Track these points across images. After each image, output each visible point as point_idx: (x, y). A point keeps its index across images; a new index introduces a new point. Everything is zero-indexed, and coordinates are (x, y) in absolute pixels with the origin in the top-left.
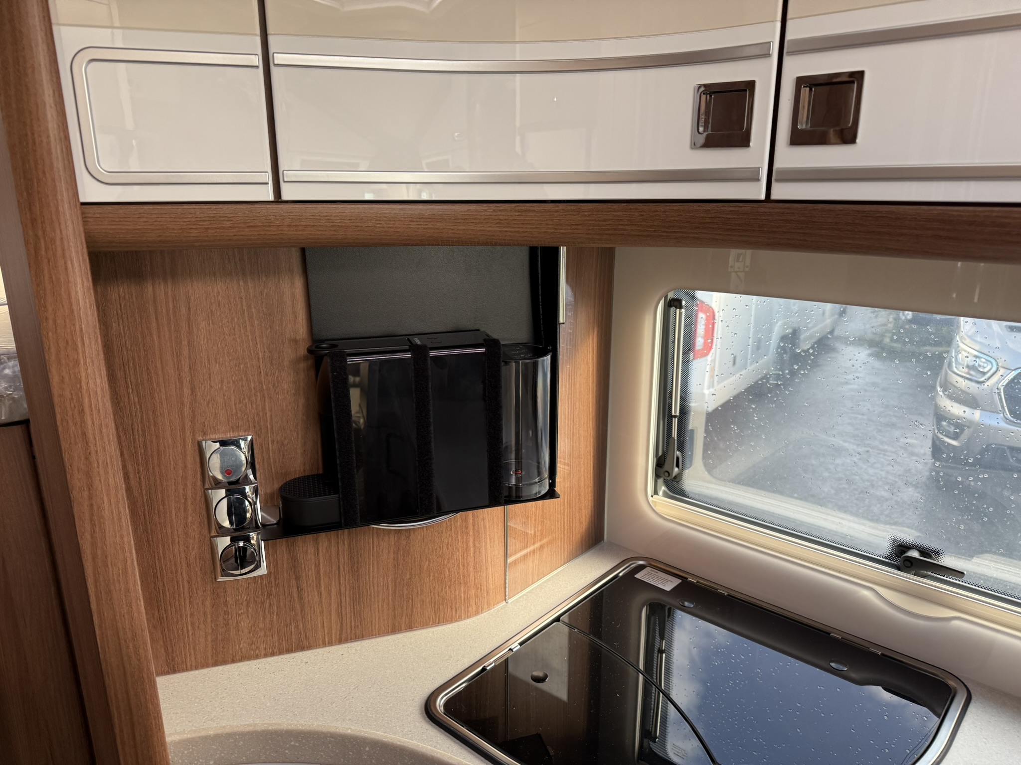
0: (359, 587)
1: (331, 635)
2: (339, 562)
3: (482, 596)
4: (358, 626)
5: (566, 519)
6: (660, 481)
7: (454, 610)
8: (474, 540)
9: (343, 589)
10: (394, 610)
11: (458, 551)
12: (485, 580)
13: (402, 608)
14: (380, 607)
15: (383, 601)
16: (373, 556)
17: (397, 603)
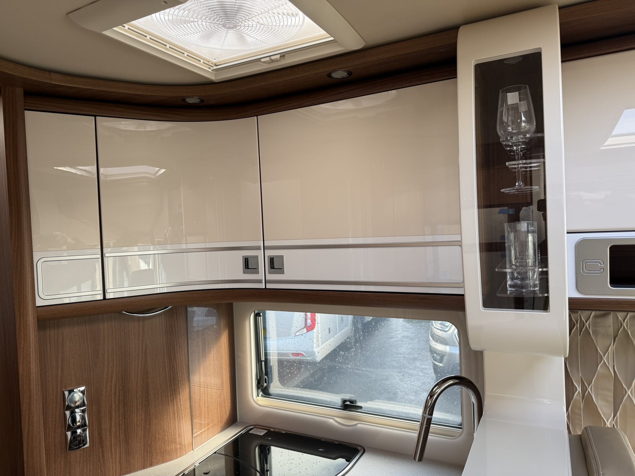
0: (128, 449)
1: (116, 473)
2: (120, 438)
3: (182, 448)
4: (128, 467)
5: (219, 412)
6: (260, 390)
7: (170, 455)
8: (178, 423)
9: (122, 450)
10: (144, 458)
11: (171, 428)
12: (183, 441)
13: (147, 457)
14: (138, 457)
15: (139, 454)
16: (135, 434)
17: (145, 455)
